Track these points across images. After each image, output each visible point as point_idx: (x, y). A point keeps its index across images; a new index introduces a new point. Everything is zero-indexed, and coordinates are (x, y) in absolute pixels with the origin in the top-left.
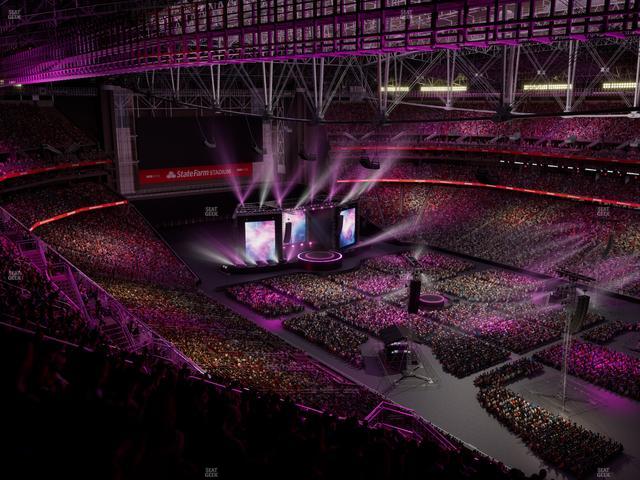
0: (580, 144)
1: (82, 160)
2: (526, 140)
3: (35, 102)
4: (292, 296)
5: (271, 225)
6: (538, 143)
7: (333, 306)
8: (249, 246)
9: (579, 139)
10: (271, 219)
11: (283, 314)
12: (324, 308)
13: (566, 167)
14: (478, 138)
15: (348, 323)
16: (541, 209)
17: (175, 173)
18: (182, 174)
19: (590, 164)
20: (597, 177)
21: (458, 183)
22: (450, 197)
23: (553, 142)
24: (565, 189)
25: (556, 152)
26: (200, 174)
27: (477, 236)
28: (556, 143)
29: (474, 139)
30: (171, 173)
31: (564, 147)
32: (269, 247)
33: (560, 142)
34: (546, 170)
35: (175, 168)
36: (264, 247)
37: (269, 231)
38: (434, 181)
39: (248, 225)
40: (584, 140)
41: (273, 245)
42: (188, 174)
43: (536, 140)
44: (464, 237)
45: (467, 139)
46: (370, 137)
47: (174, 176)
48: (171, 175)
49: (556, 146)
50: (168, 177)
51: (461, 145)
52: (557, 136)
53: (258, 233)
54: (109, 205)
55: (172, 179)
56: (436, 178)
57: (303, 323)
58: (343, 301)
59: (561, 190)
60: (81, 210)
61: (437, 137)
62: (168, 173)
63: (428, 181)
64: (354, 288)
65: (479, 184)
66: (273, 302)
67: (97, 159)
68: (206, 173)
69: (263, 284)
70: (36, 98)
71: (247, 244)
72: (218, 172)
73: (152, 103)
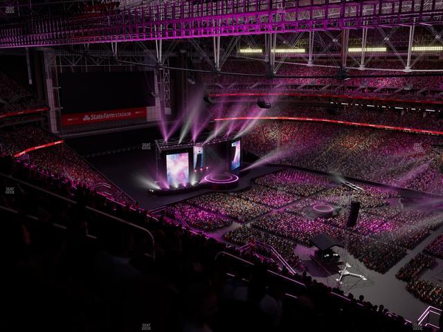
0: (389, 90)
1: (25, 109)
2: (349, 88)
4: (217, 212)
5: (186, 156)
6: (358, 89)
7: (253, 219)
8: (170, 173)
9: (388, 86)
10: (186, 152)
11: (219, 228)
12: (247, 221)
13: (380, 107)
14: (313, 86)
15: (273, 233)
16: (366, 136)
17: (90, 116)
18: (95, 117)
19: (398, 104)
20: (402, 113)
21: (302, 119)
22: (296, 129)
23: (369, 88)
24: (382, 122)
25: (373, 96)
26: (108, 116)
27: (326, 157)
28: (371, 89)
29: (310, 87)
31: (378, 92)
32: (184, 174)
33: (376, 88)
34: (365, 108)
35: (89, 112)
36: (181, 174)
37: (184, 160)
38: (283, 118)
39: (168, 157)
40: (392, 87)
41: (187, 172)
42: (99, 117)
43: (356, 88)
44: (317, 159)
45: (305, 87)
46: (235, 87)
47: (89, 119)
48: (86, 118)
49: (372, 92)
50: (84, 119)
51: (301, 92)
52: (371, 85)
53: (176, 163)
54: (50, 145)
55: (87, 121)
56: (285, 116)
57: (239, 235)
58: (258, 214)
59: (378, 123)
60: (29, 150)
61: (283, 86)
62: (84, 117)
63: (280, 118)
64: (260, 203)
65: (317, 120)
66: (206, 218)
67: (36, 108)
68: (112, 115)
69: (188, 204)
71: (168, 172)
72: (121, 115)
73: (71, 61)
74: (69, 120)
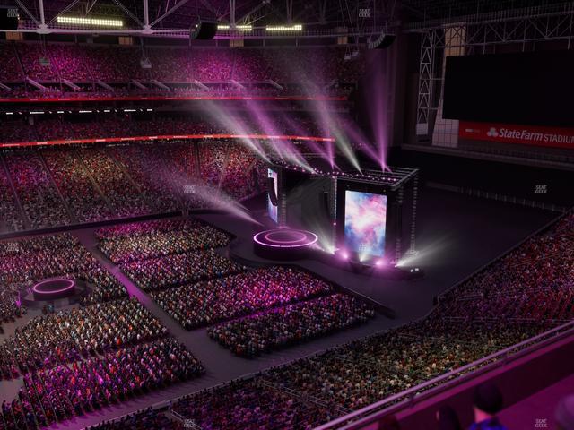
17: (498, 131)
18: (506, 134)
26: (529, 136)
30: (493, 130)
35: (499, 122)
42: (513, 134)
47: (496, 134)
48: (492, 133)
50: (489, 134)
55: (492, 137)
62: (489, 129)
68: (538, 136)
72: (556, 139)
73: (502, 34)
74: (467, 130)
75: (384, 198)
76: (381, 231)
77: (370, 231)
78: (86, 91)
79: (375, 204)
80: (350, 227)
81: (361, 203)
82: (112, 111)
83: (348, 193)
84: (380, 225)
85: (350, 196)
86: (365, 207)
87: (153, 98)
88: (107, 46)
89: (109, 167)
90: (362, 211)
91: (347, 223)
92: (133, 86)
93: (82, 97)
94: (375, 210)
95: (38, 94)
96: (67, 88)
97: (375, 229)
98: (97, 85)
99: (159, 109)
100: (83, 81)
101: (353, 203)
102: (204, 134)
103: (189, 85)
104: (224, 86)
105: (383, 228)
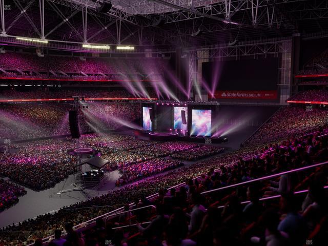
3: (162, 58)
17: (226, 94)
18: (230, 95)
26: (240, 95)
30: (224, 93)
35: (226, 91)
42: (233, 95)
47: (225, 95)
55: (224, 97)
62: (222, 93)
68: (244, 95)
70: (163, 56)
72: (251, 95)
75: (211, 111)
76: (209, 125)
77: (204, 126)
78: (29, 75)
79: (206, 114)
80: (194, 125)
81: (200, 114)
82: (42, 86)
83: (193, 111)
84: (209, 122)
85: (194, 112)
86: (202, 116)
87: (61, 80)
88: (30, 54)
89: (47, 113)
90: (200, 117)
91: (193, 123)
92: (51, 74)
93: (27, 78)
94: (206, 116)
95: (5, 75)
96: (18, 73)
97: (206, 125)
98: (33, 72)
99: (64, 85)
100: (25, 70)
101: (196, 115)
102: (89, 97)
103: (78, 74)
104: (96, 75)
105: (210, 123)
